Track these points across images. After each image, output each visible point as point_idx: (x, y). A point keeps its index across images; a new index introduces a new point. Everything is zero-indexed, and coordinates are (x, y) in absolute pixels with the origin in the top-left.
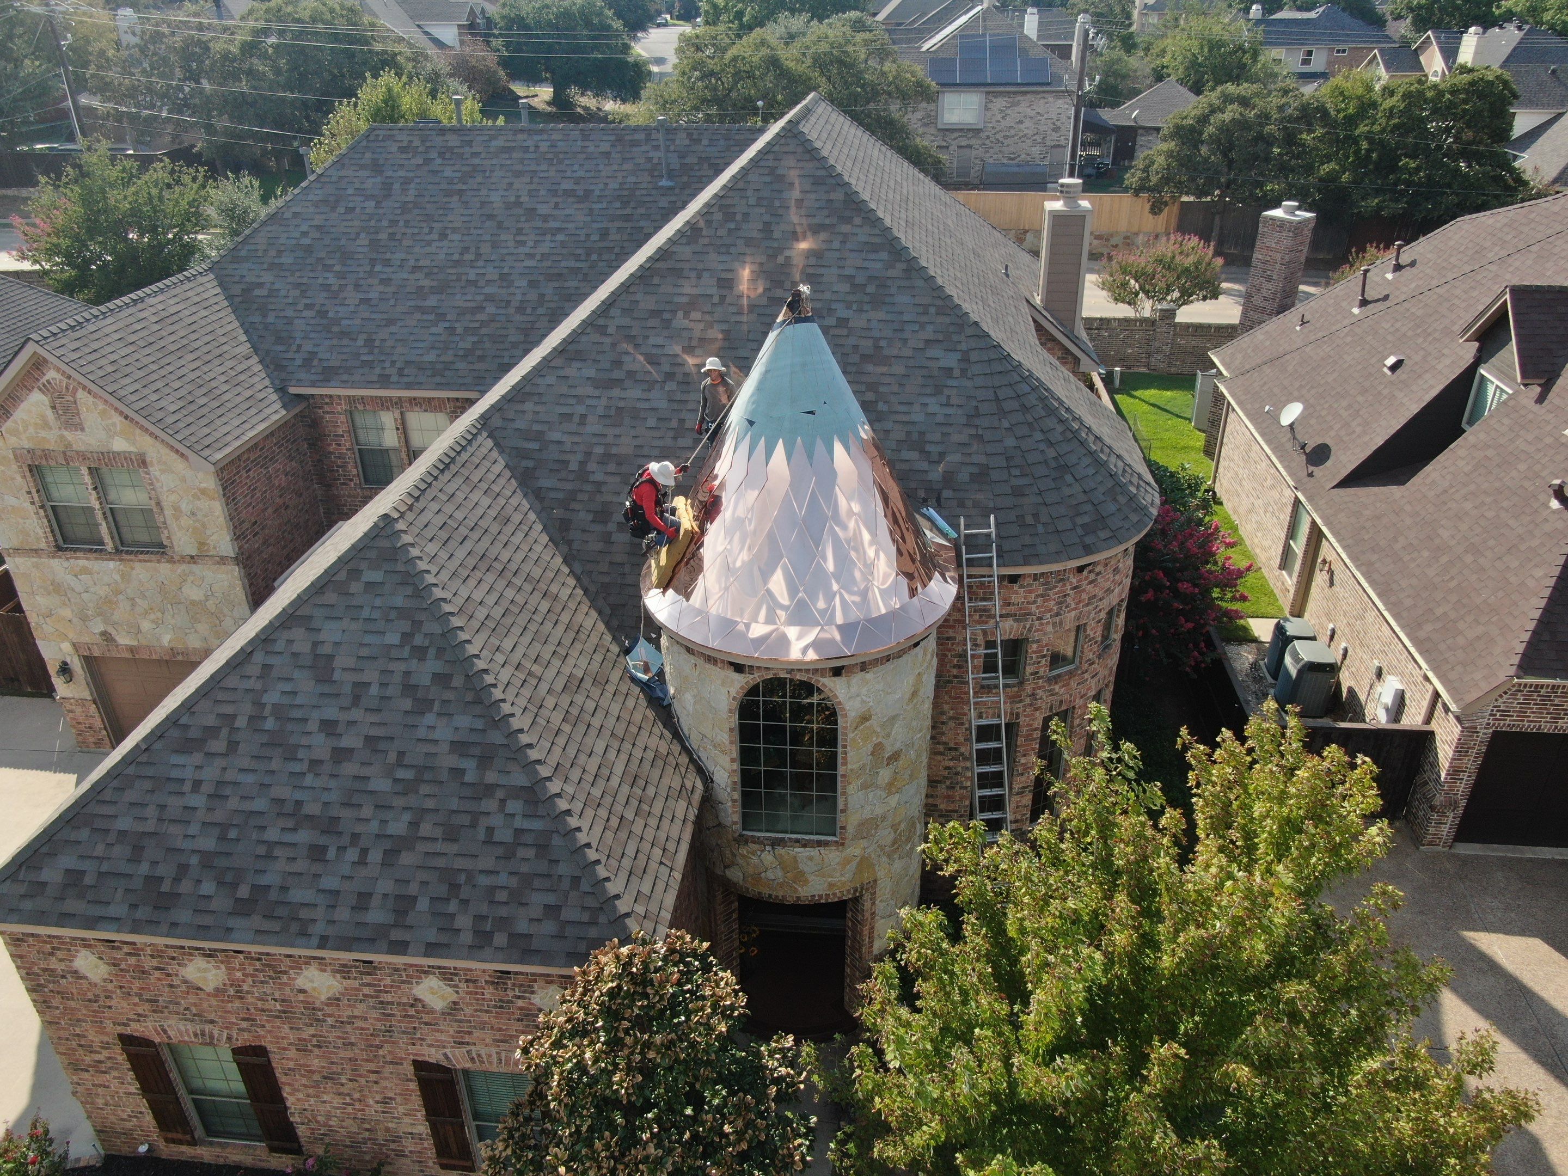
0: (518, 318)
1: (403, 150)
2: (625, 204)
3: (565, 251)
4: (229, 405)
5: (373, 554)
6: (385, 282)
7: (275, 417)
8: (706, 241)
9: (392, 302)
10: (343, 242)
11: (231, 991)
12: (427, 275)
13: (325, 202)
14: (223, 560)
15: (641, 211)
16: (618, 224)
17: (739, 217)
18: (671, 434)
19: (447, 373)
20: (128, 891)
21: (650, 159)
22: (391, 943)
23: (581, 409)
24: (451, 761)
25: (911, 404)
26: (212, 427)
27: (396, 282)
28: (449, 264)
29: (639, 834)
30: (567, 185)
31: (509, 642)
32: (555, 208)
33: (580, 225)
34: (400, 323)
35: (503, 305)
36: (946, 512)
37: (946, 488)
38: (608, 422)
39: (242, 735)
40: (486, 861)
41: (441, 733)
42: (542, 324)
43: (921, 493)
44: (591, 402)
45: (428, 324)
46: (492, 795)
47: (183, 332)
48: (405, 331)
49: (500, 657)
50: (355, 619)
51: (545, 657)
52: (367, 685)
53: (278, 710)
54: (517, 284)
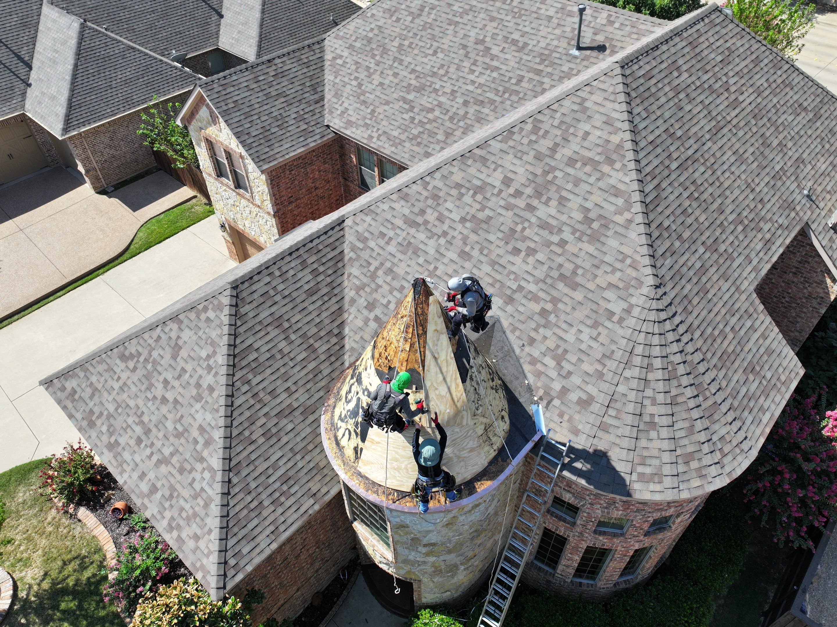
0: (448, 124)
2: (542, 61)
3: (493, 85)
4: (288, 134)
6: (396, 75)
7: (312, 145)
8: (513, 144)
9: (393, 90)
10: (387, 41)
12: (418, 77)
13: (390, 10)
14: (269, 213)
15: (549, 70)
16: (531, 75)
17: (541, 133)
19: (399, 147)
20: (84, 411)
24: (195, 433)
25: (571, 326)
26: (272, 147)
27: (400, 77)
28: (430, 74)
29: (265, 515)
30: (516, 36)
31: (259, 378)
32: (502, 51)
33: (510, 69)
34: (391, 105)
35: (444, 112)
36: (548, 415)
37: (558, 398)
38: (400, 248)
39: (140, 366)
40: (186, 493)
41: (199, 416)
42: (458, 133)
43: (541, 392)
44: (398, 231)
45: (404, 111)
46: (202, 463)
47: (286, 83)
48: (392, 111)
49: (246, 388)
50: (196, 334)
51: (279, 391)
52: (186, 372)
53: (154, 362)
54: (457, 100)
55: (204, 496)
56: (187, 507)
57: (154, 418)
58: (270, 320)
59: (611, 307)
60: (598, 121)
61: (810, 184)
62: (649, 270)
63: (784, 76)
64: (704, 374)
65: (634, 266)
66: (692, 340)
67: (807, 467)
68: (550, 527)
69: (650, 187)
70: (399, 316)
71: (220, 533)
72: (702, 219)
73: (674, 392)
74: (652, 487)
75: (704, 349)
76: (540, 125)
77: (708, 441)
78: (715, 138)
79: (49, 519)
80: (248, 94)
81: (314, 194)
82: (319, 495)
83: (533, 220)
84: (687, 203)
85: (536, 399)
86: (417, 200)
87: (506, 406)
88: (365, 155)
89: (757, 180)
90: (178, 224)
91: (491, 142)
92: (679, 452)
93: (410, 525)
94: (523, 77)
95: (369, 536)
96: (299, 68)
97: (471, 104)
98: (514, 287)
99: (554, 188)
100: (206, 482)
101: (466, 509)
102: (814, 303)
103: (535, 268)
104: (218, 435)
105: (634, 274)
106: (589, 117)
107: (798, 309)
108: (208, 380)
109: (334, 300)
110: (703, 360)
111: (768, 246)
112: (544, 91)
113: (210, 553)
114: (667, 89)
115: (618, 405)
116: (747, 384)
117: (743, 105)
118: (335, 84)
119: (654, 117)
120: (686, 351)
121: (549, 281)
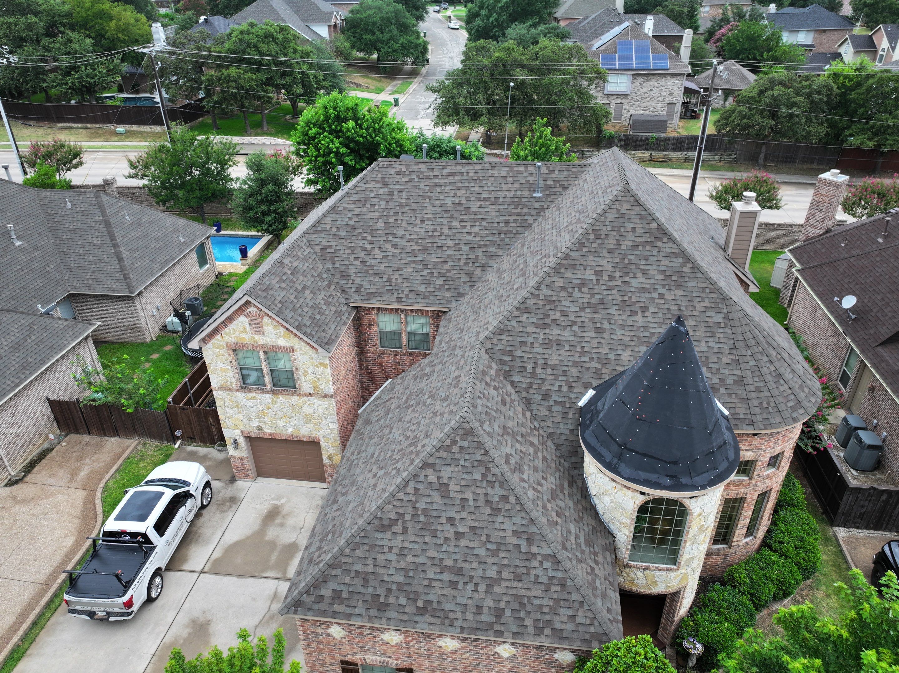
0: (466, 268)
1: (398, 173)
2: (517, 206)
3: (487, 232)
4: (328, 318)
5: (462, 432)
6: (395, 246)
8: (587, 249)
9: (399, 258)
10: (371, 224)
11: (404, 645)
12: (417, 242)
14: (325, 396)
15: (525, 210)
16: (515, 217)
17: (603, 237)
18: (577, 354)
20: (364, 601)
21: (528, 181)
22: (495, 631)
23: (530, 340)
24: (514, 540)
26: (326, 331)
27: (400, 247)
28: (427, 237)
30: (485, 194)
32: (481, 206)
33: (494, 217)
34: (404, 269)
35: (457, 260)
37: (722, 388)
38: (545, 346)
40: (536, 592)
41: (507, 526)
42: (478, 271)
44: (535, 336)
45: (419, 270)
47: (302, 278)
48: (407, 273)
50: (457, 466)
51: (540, 480)
52: (467, 500)
53: (425, 511)
54: (463, 249)
55: (556, 582)
56: (545, 601)
57: (458, 556)
58: (501, 430)
65: (712, 292)
68: (732, 495)
76: (599, 233)
80: (284, 293)
81: (346, 368)
83: (633, 290)
86: (536, 309)
91: (571, 253)
94: (508, 220)
97: (477, 249)
99: (634, 266)
100: (550, 570)
105: (716, 296)
106: (629, 219)
115: (757, 373)
118: (335, 269)
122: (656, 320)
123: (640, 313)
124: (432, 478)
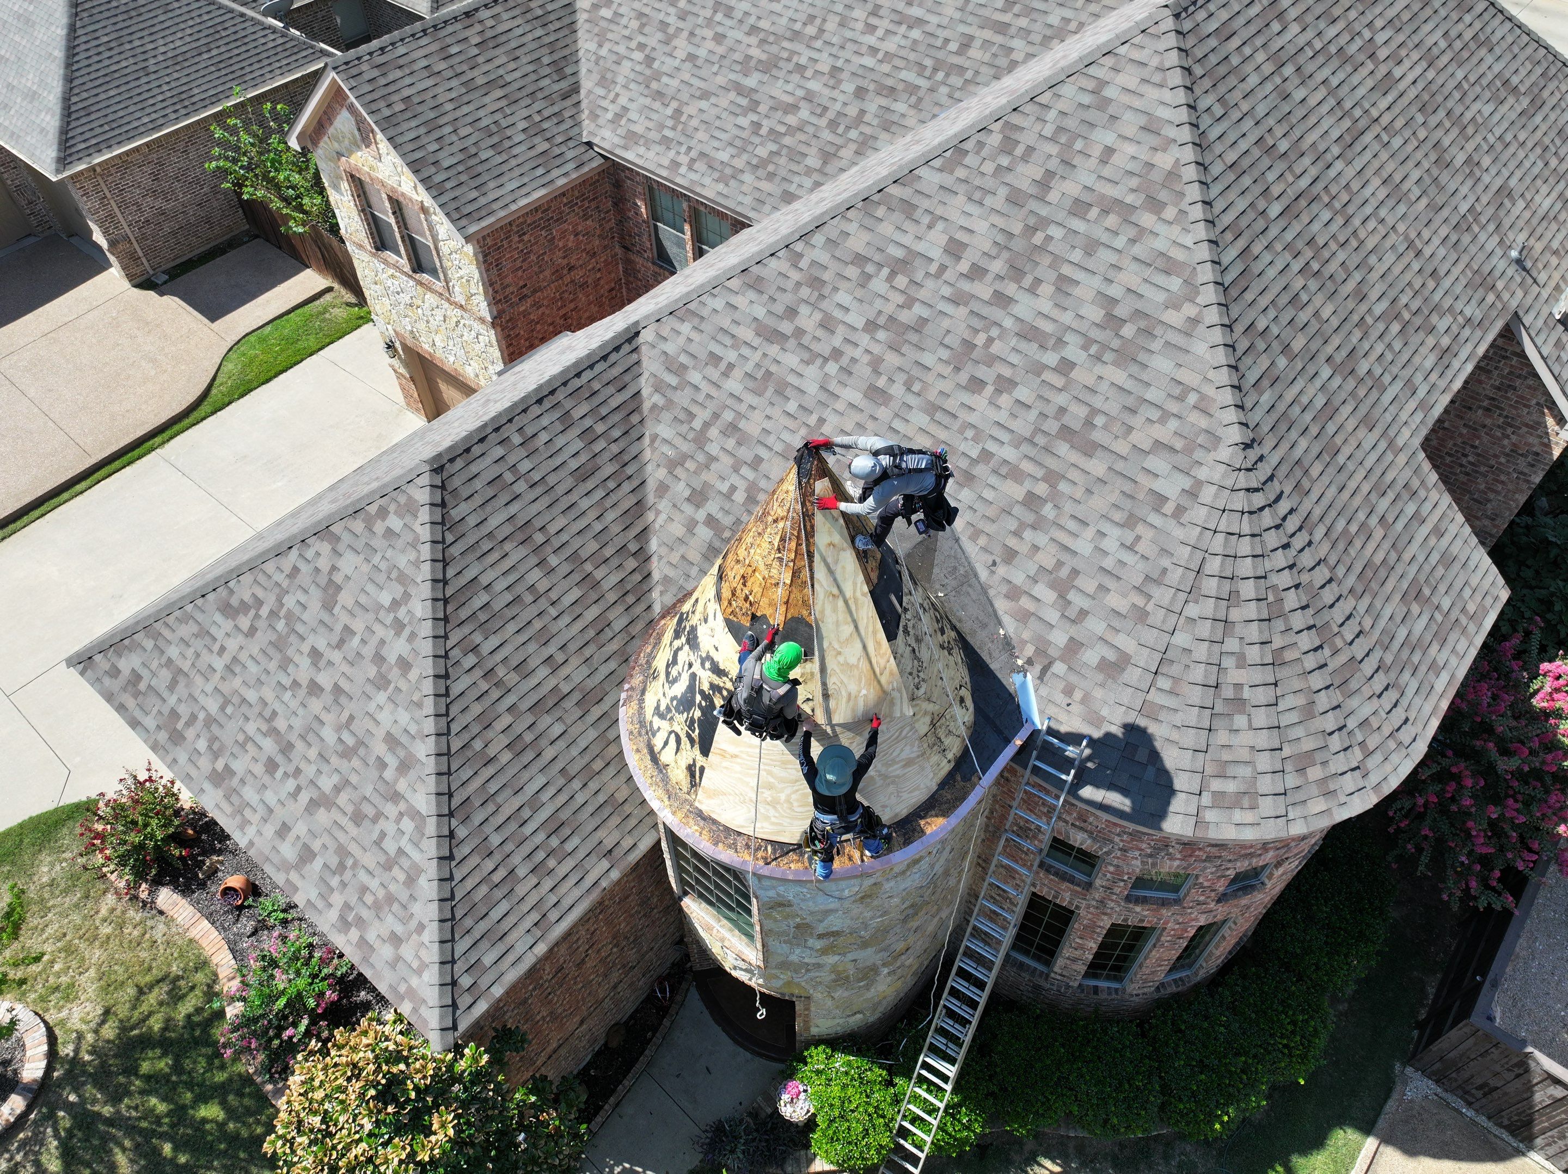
0: (826, 135)
3: (912, 56)
4: (513, 162)
5: (402, 499)
6: (719, 38)
7: (561, 182)
8: (964, 173)
9: (715, 68)
12: (763, 41)
14: (482, 320)
15: (1023, 22)
16: (987, 34)
17: (1019, 151)
19: (732, 183)
20: (160, 712)
23: (731, 356)
24: (379, 748)
25: (1085, 524)
26: (484, 189)
27: (729, 42)
28: (788, 34)
29: (522, 894)
31: (494, 641)
33: (945, 22)
34: (713, 100)
35: (819, 111)
36: (1044, 691)
37: (1063, 661)
38: (751, 384)
39: (261, 624)
40: (370, 859)
41: (385, 717)
42: (847, 153)
43: (1029, 651)
44: (745, 351)
45: (738, 111)
46: (396, 803)
47: (503, 59)
48: (714, 111)
49: (471, 660)
50: (367, 560)
51: (533, 663)
52: (353, 633)
53: (289, 616)
54: (842, 87)
55: (405, 863)
56: (374, 884)
57: (297, 723)
58: (507, 529)
59: (1159, 486)
60: (1130, 124)
61: (1521, 238)
62: (1232, 415)
63: (1478, 25)
64: (1332, 606)
65: (1202, 408)
66: (1310, 543)
67: (1506, 765)
68: (1044, 892)
69: (1232, 253)
70: (770, 519)
71: (441, 930)
72: (1326, 313)
73: (1278, 642)
74: (1238, 816)
75: (1332, 560)
76: (1017, 136)
77: (1340, 729)
78: (1349, 154)
79: (104, 912)
80: (430, 82)
81: (567, 279)
82: (618, 852)
83: (1008, 323)
84: (1299, 283)
85: (1020, 662)
86: (779, 288)
87: (967, 679)
88: (665, 201)
89: (1426, 234)
90: (300, 345)
91: (923, 172)
92: (1287, 751)
93: (795, 901)
94: (972, 38)
95: (712, 922)
96: (528, 28)
97: (871, 95)
98: (974, 454)
99: (1046, 260)
100: (406, 837)
101: (896, 870)
102: (1522, 464)
103: (1014, 416)
104: (424, 750)
105: (1203, 422)
106: (1113, 118)
107: (1490, 476)
108: (398, 647)
109: (627, 487)
110: (1330, 580)
111: (1445, 361)
112: (1013, 65)
113: (423, 966)
114: (1260, 57)
115: (1175, 670)
116: (1409, 622)
117: (1402, 86)
118: (599, 58)
119: (1236, 115)
120: (1299, 566)
121: (1040, 440)
122: (1015, 425)
123: (989, 389)
124: (324, 564)
